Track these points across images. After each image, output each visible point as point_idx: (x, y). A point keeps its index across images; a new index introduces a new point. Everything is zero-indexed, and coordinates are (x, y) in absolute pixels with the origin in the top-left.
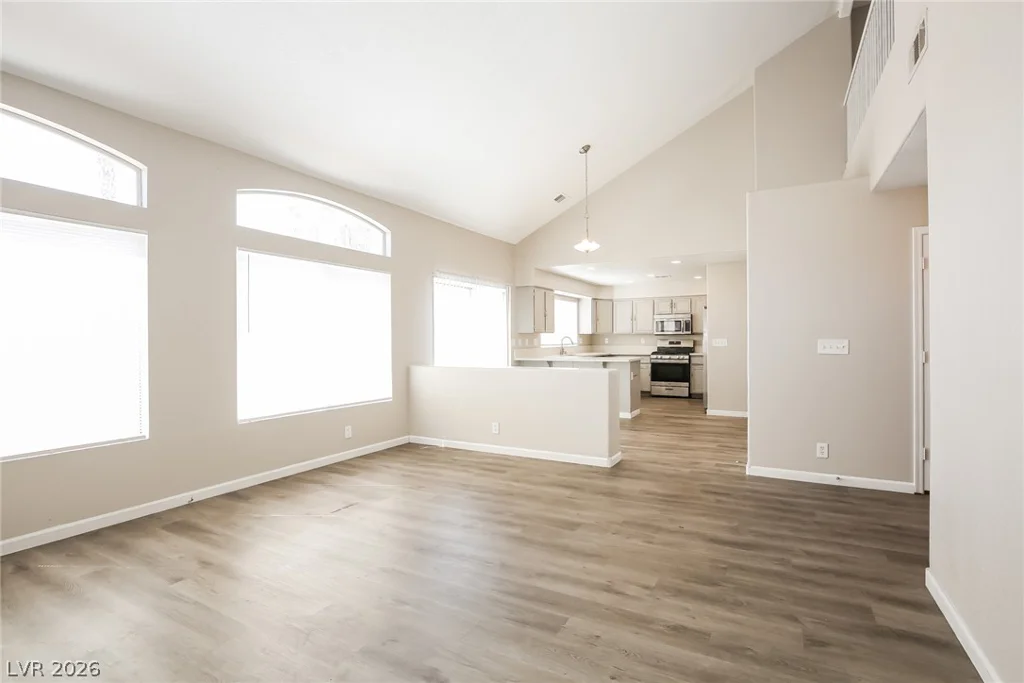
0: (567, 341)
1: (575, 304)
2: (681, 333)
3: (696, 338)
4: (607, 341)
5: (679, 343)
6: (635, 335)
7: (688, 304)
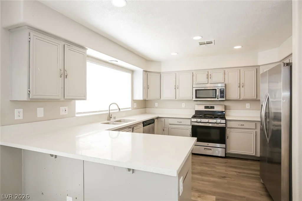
0: (114, 107)
1: (129, 75)
2: (216, 99)
3: (226, 103)
4: (156, 104)
5: (213, 107)
6: (177, 100)
7: (221, 75)
